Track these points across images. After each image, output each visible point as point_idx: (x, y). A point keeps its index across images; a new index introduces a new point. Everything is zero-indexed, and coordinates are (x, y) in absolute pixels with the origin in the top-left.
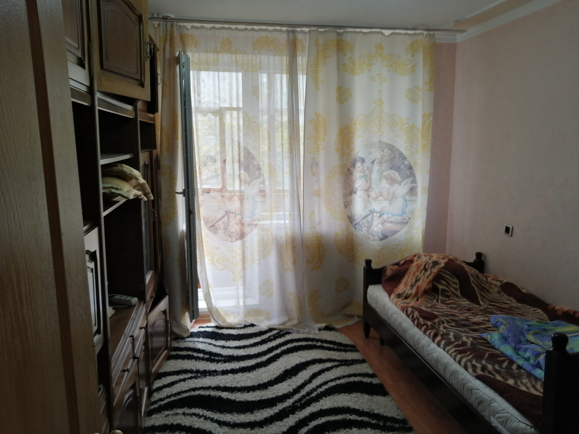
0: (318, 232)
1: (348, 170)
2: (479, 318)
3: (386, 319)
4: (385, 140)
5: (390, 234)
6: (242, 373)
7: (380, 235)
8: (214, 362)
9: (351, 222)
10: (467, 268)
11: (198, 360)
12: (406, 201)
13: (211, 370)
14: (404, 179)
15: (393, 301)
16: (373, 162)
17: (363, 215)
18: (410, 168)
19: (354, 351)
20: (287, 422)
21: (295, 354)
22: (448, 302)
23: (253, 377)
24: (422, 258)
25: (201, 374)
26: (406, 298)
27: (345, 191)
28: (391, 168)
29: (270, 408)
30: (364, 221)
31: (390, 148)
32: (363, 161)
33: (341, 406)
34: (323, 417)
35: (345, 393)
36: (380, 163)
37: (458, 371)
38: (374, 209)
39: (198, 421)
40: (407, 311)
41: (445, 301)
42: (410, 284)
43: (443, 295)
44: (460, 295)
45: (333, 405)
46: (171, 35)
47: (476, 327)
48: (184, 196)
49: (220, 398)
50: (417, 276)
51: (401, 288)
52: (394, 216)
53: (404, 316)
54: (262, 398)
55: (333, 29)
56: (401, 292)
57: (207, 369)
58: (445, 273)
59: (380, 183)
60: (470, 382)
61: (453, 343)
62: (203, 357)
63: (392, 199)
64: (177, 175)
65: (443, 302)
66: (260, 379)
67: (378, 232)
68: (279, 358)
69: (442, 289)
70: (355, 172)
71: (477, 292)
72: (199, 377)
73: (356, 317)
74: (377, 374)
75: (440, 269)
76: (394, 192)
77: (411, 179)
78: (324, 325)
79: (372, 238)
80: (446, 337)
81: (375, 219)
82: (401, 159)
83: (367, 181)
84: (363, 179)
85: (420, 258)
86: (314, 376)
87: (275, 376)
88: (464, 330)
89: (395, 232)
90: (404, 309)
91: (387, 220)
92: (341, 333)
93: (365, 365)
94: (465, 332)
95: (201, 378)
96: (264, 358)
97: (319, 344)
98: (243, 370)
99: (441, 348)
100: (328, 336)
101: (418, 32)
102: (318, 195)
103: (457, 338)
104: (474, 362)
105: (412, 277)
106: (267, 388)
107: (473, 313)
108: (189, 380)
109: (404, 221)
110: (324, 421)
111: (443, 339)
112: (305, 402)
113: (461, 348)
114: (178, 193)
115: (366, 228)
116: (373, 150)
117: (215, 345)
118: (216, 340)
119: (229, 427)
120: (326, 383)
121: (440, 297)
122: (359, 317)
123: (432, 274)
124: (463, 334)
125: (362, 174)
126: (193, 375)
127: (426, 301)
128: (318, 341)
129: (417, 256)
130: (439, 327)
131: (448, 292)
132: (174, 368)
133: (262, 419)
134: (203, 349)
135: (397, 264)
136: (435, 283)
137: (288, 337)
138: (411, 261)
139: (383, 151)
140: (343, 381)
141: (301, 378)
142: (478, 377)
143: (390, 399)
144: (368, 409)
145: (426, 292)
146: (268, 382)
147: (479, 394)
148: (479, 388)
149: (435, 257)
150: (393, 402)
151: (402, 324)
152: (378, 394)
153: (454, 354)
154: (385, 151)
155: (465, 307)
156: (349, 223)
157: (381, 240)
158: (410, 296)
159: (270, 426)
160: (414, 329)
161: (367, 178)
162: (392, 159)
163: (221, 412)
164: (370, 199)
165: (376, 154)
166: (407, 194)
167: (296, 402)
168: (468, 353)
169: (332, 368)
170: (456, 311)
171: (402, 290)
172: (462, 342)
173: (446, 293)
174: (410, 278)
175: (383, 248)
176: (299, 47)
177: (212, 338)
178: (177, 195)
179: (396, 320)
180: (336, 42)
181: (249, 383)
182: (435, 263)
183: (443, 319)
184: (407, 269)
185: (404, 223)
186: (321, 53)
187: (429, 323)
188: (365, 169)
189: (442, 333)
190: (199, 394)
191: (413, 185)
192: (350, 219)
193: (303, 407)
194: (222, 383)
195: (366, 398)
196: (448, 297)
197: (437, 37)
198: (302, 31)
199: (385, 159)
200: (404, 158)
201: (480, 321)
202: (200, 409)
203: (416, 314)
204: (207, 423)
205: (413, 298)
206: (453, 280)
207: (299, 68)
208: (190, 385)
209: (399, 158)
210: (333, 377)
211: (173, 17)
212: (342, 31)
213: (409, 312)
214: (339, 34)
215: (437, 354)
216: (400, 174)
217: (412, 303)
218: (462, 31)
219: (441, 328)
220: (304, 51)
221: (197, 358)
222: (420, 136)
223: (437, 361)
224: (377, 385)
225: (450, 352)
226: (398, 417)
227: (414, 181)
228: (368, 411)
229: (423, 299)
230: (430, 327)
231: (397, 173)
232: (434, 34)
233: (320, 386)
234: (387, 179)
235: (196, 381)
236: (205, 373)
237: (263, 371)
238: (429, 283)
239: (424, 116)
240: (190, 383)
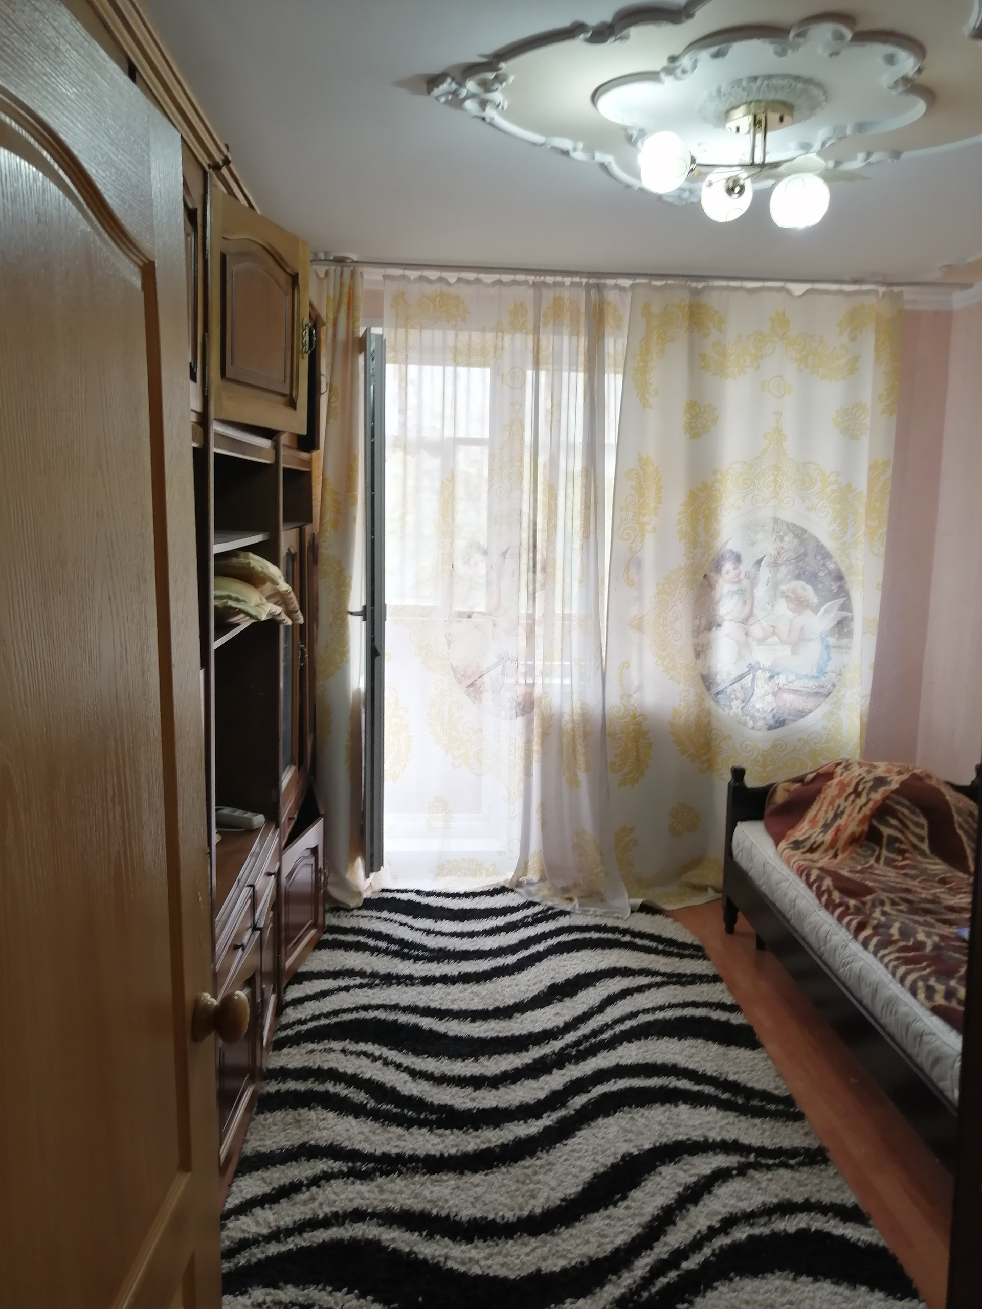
0: (636, 705)
1: (705, 576)
2: (961, 898)
3: (767, 892)
4: (787, 515)
5: (791, 718)
6: (464, 983)
7: (769, 717)
8: (409, 959)
9: (709, 689)
10: (950, 796)
11: (376, 954)
12: (827, 647)
13: (401, 973)
14: (824, 600)
15: (783, 855)
16: (759, 562)
17: (735, 674)
18: (839, 577)
19: (699, 958)
20: (547, 1083)
21: (574, 954)
22: (900, 864)
23: (484, 993)
24: (852, 770)
25: (381, 981)
26: (812, 850)
27: (697, 622)
28: (798, 577)
29: (514, 1053)
30: (737, 686)
31: (797, 533)
32: (738, 559)
33: (659, 1061)
34: (621, 1079)
35: (671, 1036)
36: (775, 564)
37: (898, 998)
38: (758, 663)
39: (370, 1067)
40: (808, 876)
41: (895, 860)
42: (822, 822)
43: (891, 849)
44: (928, 851)
45: (644, 1058)
46: (349, 292)
47: (952, 916)
48: (365, 619)
49: (416, 1028)
50: (839, 806)
51: (803, 830)
52: (801, 678)
53: (801, 885)
54: (501, 1035)
55: (681, 282)
56: (801, 838)
57: (394, 971)
58: (899, 803)
59: (773, 606)
60: (920, 1019)
61: (895, 942)
62: (388, 948)
63: (798, 642)
64: (351, 577)
65: (889, 863)
66: (500, 998)
67: (765, 712)
68: (540, 961)
69: (890, 836)
70: (721, 581)
71: (966, 845)
72: (377, 985)
73: (711, 891)
74: (742, 1006)
75: (887, 794)
76: (802, 629)
77: (841, 601)
78: (639, 901)
79: (751, 724)
80: (882, 930)
81: (760, 683)
82: (819, 557)
83: (745, 603)
84: (736, 597)
85: (849, 770)
86: (611, 1000)
87: (530, 995)
88: (925, 921)
89: (802, 714)
90: (803, 873)
91: (785, 687)
92: (676, 920)
93: (719, 986)
94: (926, 924)
95: (381, 988)
96: (511, 959)
97: (627, 938)
98: (466, 978)
99: (869, 952)
100: (644, 923)
101: (865, 287)
102: (640, 628)
103: (905, 933)
104: (932, 982)
105: (828, 807)
106: (511, 1017)
107: (950, 889)
108: (357, 990)
109: (821, 690)
110: (623, 1086)
111: (875, 934)
112: (586, 1048)
113: (911, 954)
114: (352, 613)
115: (739, 701)
116: (760, 536)
117: (412, 927)
118: (414, 918)
119: (431, 1082)
120: (633, 1015)
121: (885, 853)
122: (716, 890)
123: (870, 805)
124: (920, 928)
125: (735, 588)
126: (365, 981)
127: (852, 859)
128: (625, 932)
129: (843, 766)
130: (872, 912)
131: (901, 842)
132: (329, 966)
133: (498, 1072)
134: (388, 932)
135: (800, 780)
136: (875, 823)
137: (563, 922)
138: (828, 776)
139: (782, 539)
140: (669, 1014)
141: (583, 1003)
142: (937, 1011)
143: (765, 1055)
144: (716, 1071)
145: (854, 840)
146: (516, 1005)
147: (935, 1044)
148: (936, 1031)
149: (881, 769)
150: (769, 1062)
151: (797, 901)
152: (739, 1044)
153: (895, 963)
154: (786, 539)
155: (935, 875)
156: (704, 689)
157: (770, 728)
158: (819, 846)
159: (513, 1086)
160: (820, 913)
161: (746, 595)
162: (800, 558)
163: (417, 1053)
164: (750, 640)
165: (767, 546)
166: (831, 632)
167: (567, 1046)
168: (924, 964)
169: (649, 987)
170: (916, 882)
171: (804, 833)
172: (914, 943)
173: (897, 845)
174: (824, 808)
175: (774, 747)
176: (609, 320)
177: (407, 914)
178: (350, 617)
179: (786, 894)
180: (687, 309)
181: (476, 1005)
182: (880, 782)
183: (883, 896)
184: (819, 791)
185: (822, 694)
186: (656, 331)
187: (852, 902)
188: (742, 576)
189: (875, 922)
190: (376, 1017)
191: (845, 614)
192: (707, 681)
193: (582, 1056)
194: (423, 1001)
195: (713, 1050)
196: (902, 852)
197: (905, 297)
198: (617, 287)
199: (785, 556)
200: (827, 556)
201: (962, 905)
202: (376, 1046)
203: (828, 882)
204: (388, 1072)
205: (826, 851)
206: (916, 819)
207: (609, 361)
208: (357, 999)
209: (816, 556)
210: (650, 1005)
211: (355, 257)
212: (700, 285)
213: (813, 878)
214: (695, 292)
215: (862, 963)
216: (816, 590)
217: (823, 860)
218: (965, 286)
219: (877, 914)
220: (619, 327)
221: (374, 950)
222: (862, 510)
223: (860, 978)
224: (740, 1026)
225: (886, 960)
226: (777, 1092)
227: (846, 606)
228: (715, 1074)
229: (846, 855)
230: (852, 910)
231: (810, 589)
232: (900, 294)
233: (621, 1020)
234: (787, 598)
235: (370, 992)
236: (389, 979)
237: (507, 984)
238: (861, 822)
239: (872, 467)
240: (358, 995)
